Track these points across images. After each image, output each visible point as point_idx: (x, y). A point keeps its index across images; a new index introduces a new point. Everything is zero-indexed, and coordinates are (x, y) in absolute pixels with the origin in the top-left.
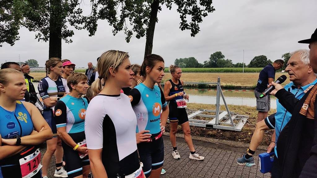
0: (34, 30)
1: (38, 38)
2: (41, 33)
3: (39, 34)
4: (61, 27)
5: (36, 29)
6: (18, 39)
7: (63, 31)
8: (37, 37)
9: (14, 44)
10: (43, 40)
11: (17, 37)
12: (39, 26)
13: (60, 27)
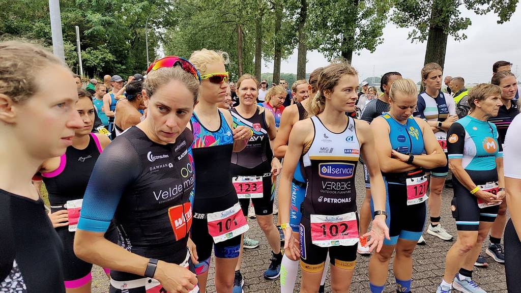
0: (407, 25)
1: (412, 37)
2: (417, 30)
3: (414, 31)
4: (450, 15)
5: (409, 24)
6: (381, 43)
7: (453, 20)
8: (410, 36)
9: (374, 51)
10: (418, 40)
11: (380, 39)
12: (416, 19)
13: (448, 16)
